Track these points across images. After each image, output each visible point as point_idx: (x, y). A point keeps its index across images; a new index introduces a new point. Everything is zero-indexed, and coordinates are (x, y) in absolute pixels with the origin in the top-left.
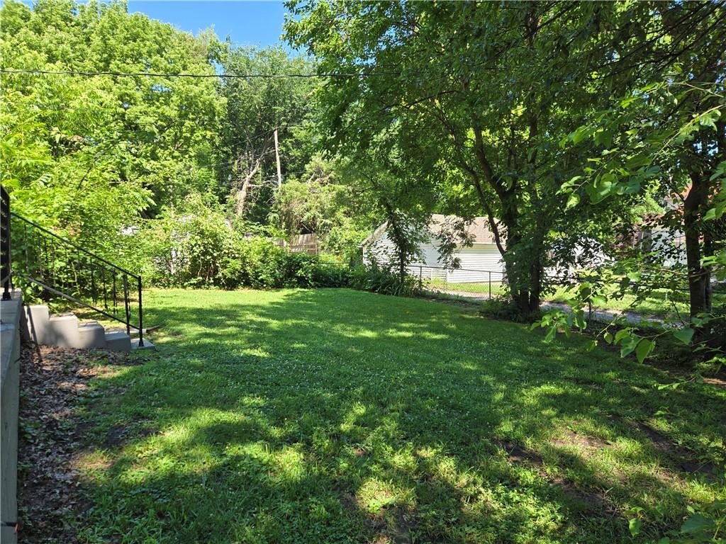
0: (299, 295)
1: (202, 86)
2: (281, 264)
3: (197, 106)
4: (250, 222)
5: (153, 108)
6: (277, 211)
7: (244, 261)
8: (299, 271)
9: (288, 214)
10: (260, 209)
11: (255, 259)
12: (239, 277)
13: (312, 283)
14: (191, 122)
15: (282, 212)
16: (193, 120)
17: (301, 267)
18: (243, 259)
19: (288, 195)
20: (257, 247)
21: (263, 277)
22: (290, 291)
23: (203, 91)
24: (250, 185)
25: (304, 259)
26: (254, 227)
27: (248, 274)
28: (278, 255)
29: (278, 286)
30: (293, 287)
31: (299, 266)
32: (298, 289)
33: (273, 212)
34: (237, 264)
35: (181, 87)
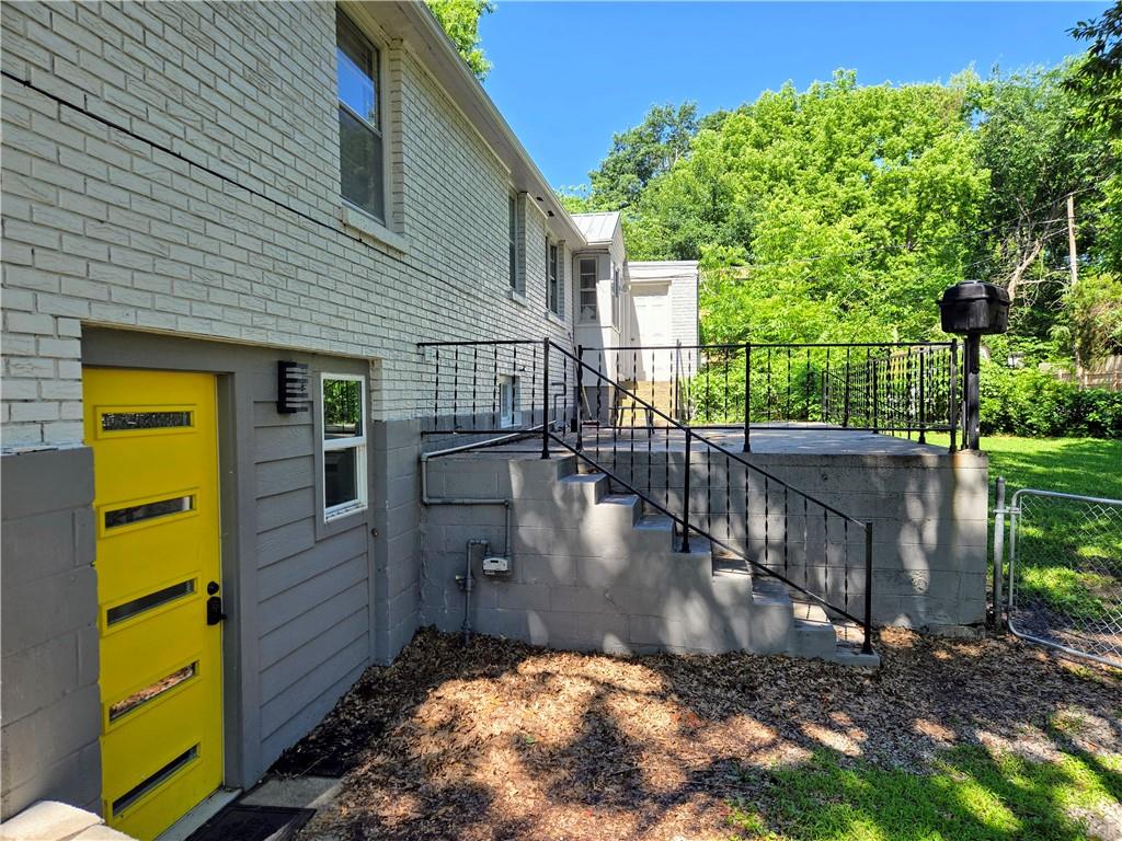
0: (1087, 446)
1: (953, 163)
2: (1063, 404)
3: (944, 192)
4: (1019, 338)
5: (886, 207)
6: (1066, 321)
7: (1005, 401)
8: (1091, 415)
9: (1088, 325)
10: (1038, 316)
11: (1022, 397)
12: (998, 421)
13: (1113, 432)
14: (934, 215)
15: (1077, 323)
16: (938, 211)
17: (1096, 408)
18: (1005, 398)
19: (1087, 297)
20: (1025, 382)
21: (1033, 420)
22: (1074, 441)
23: (954, 170)
24: (1021, 282)
25: (1100, 397)
26: (1026, 344)
27: (1010, 417)
28: (1058, 391)
29: (1055, 432)
30: (1080, 436)
31: (1092, 407)
32: (1089, 439)
33: (1060, 324)
34: (996, 406)
35: (924, 172)
